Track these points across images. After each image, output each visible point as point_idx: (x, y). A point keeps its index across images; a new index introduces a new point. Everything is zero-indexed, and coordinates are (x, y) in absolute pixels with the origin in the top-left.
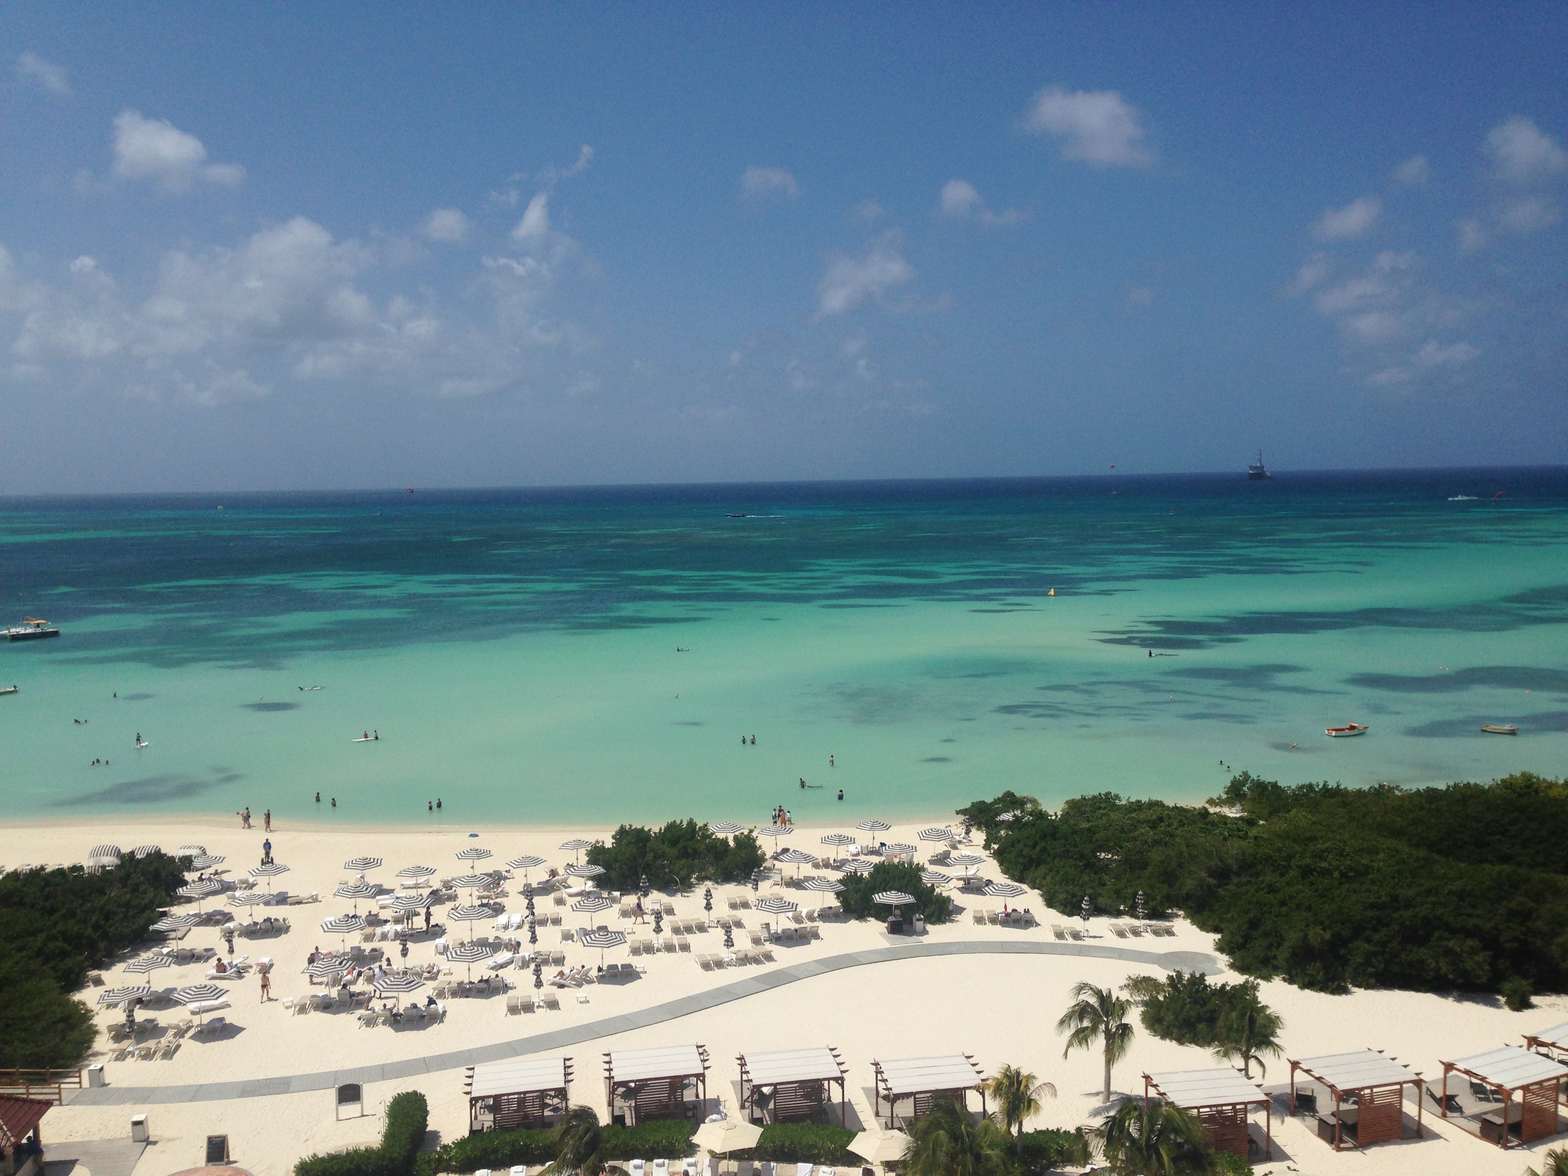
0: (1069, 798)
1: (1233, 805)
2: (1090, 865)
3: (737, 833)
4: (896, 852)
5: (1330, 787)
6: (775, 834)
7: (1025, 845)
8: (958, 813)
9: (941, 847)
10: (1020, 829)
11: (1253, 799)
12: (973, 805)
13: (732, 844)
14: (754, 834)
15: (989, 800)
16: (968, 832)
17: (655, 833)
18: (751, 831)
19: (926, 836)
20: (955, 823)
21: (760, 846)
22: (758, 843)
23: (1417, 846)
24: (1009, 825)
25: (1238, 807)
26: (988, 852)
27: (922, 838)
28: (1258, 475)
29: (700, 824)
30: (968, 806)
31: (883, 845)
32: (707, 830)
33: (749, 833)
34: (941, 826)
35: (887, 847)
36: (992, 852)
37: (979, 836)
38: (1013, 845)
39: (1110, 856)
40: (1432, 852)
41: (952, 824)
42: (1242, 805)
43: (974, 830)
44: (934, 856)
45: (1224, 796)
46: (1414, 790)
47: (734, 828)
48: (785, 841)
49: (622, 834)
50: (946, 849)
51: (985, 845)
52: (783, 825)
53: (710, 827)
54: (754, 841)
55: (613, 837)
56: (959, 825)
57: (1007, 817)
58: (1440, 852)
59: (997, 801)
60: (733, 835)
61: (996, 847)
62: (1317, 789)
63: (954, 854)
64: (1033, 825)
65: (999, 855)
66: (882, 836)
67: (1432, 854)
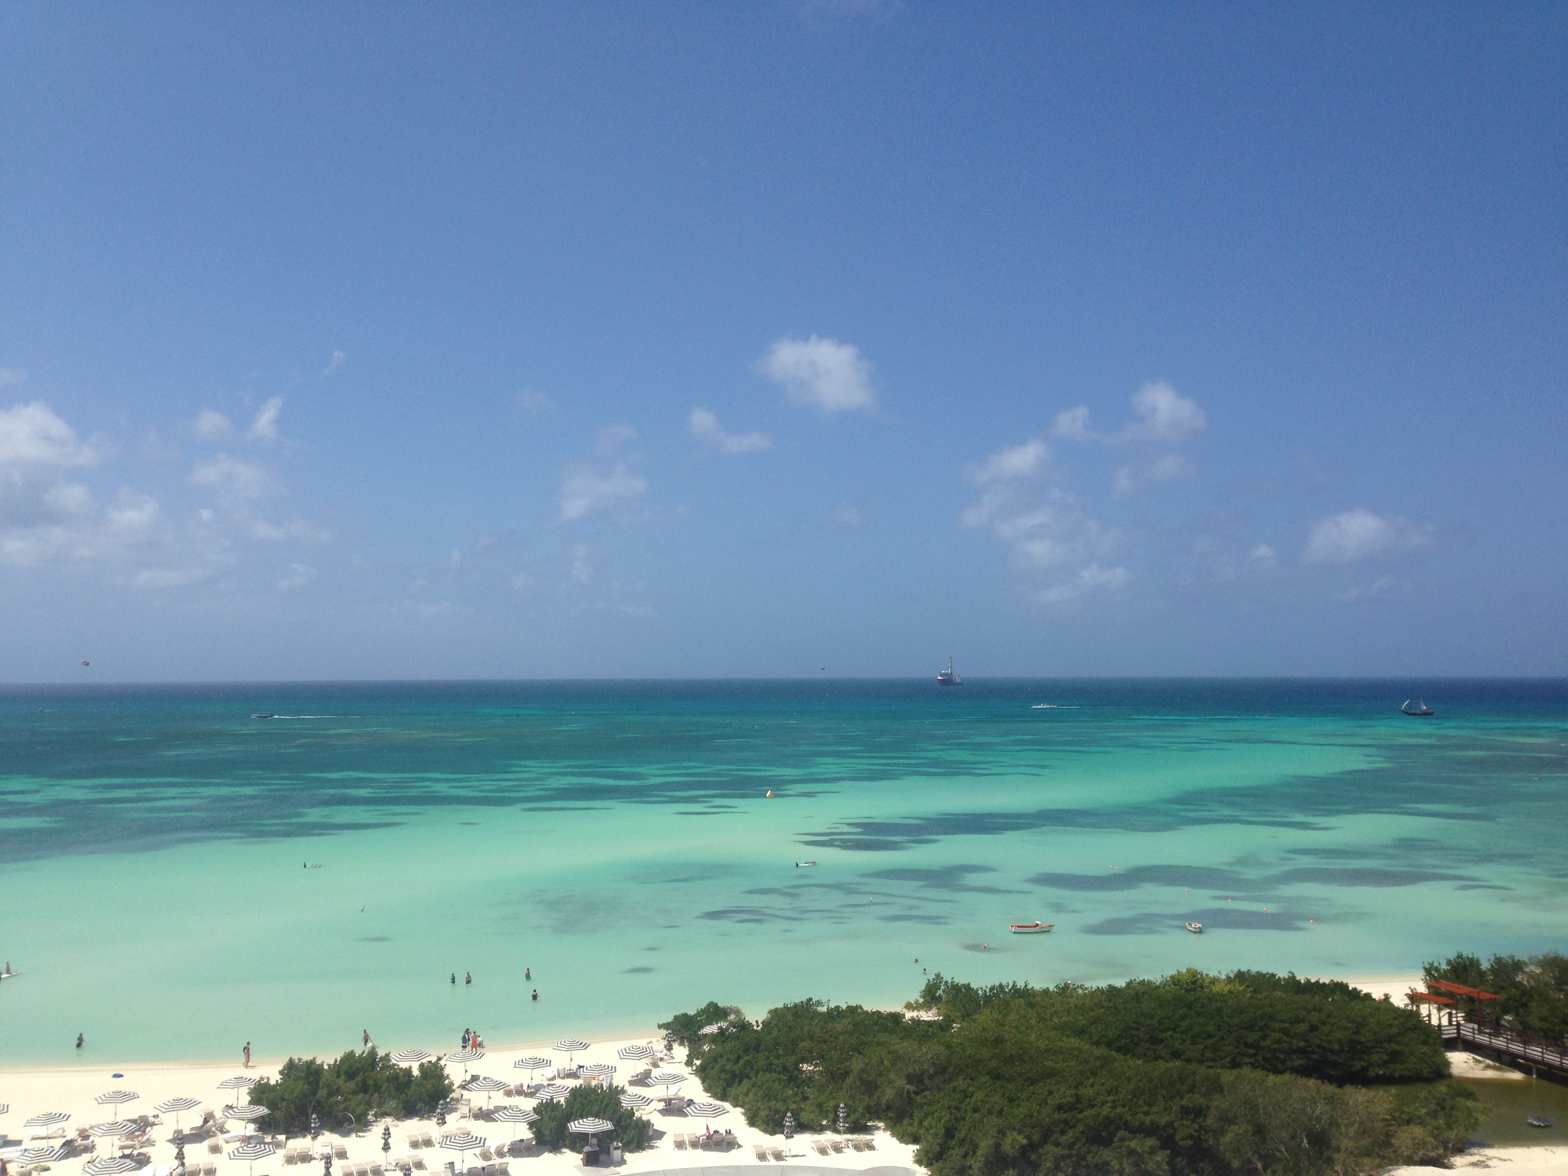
0: (773, 1008)
1: (930, 1009)
2: (793, 1078)
3: (424, 1061)
4: (595, 1074)
5: (1018, 987)
6: (464, 1060)
7: (728, 1060)
8: (660, 1027)
9: (641, 1066)
10: (723, 1042)
11: (948, 1002)
12: (676, 1017)
13: (416, 1072)
14: (442, 1063)
15: (692, 1012)
16: (669, 1048)
17: (329, 1065)
18: (439, 1059)
19: (628, 1054)
20: (657, 1039)
21: (448, 1075)
22: (446, 1071)
23: (1097, 1044)
24: (713, 1039)
25: (935, 1010)
26: (690, 1068)
27: (622, 1057)
28: (947, 681)
29: (381, 1053)
30: (670, 1019)
31: (580, 1067)
32: (389, 1060)
33: (437, 1060)
34: (642, 1043)
35: (585, 1068)
36: (694, 1068)
37: (681, 1052)
38: (715, 1060)
39: (812, 1067)
40: (1112, 1051)
41: (654, 1040)
42: (939, 1009)
43: (676, 1046)
44: (634, 1076)
45: (921, 1000)
46: (1095, 988)
47: (419, 1055)
48: (476, 1067)
49: (290, 1070)
50: (647, 1067)
51: (687, 1061)
52: (474, 1049)
53: (392, 1055)
54: (442, 1069)
55: (281, 1073)
56: (661, 1041)
57: (711, 1029)
58: (1119, 1050)
59: (700, 1013)
60: (419, 1063)
61: (698, 1062)
62: (1006, 990)
63: (655, 1073)
64: (737, 1038)
65: (702, 1073)
66: (581, 1058)
67: (1111, 1053)
